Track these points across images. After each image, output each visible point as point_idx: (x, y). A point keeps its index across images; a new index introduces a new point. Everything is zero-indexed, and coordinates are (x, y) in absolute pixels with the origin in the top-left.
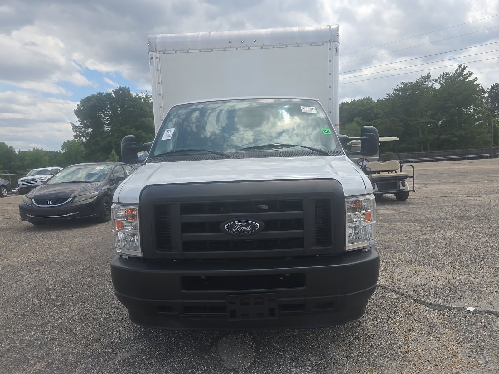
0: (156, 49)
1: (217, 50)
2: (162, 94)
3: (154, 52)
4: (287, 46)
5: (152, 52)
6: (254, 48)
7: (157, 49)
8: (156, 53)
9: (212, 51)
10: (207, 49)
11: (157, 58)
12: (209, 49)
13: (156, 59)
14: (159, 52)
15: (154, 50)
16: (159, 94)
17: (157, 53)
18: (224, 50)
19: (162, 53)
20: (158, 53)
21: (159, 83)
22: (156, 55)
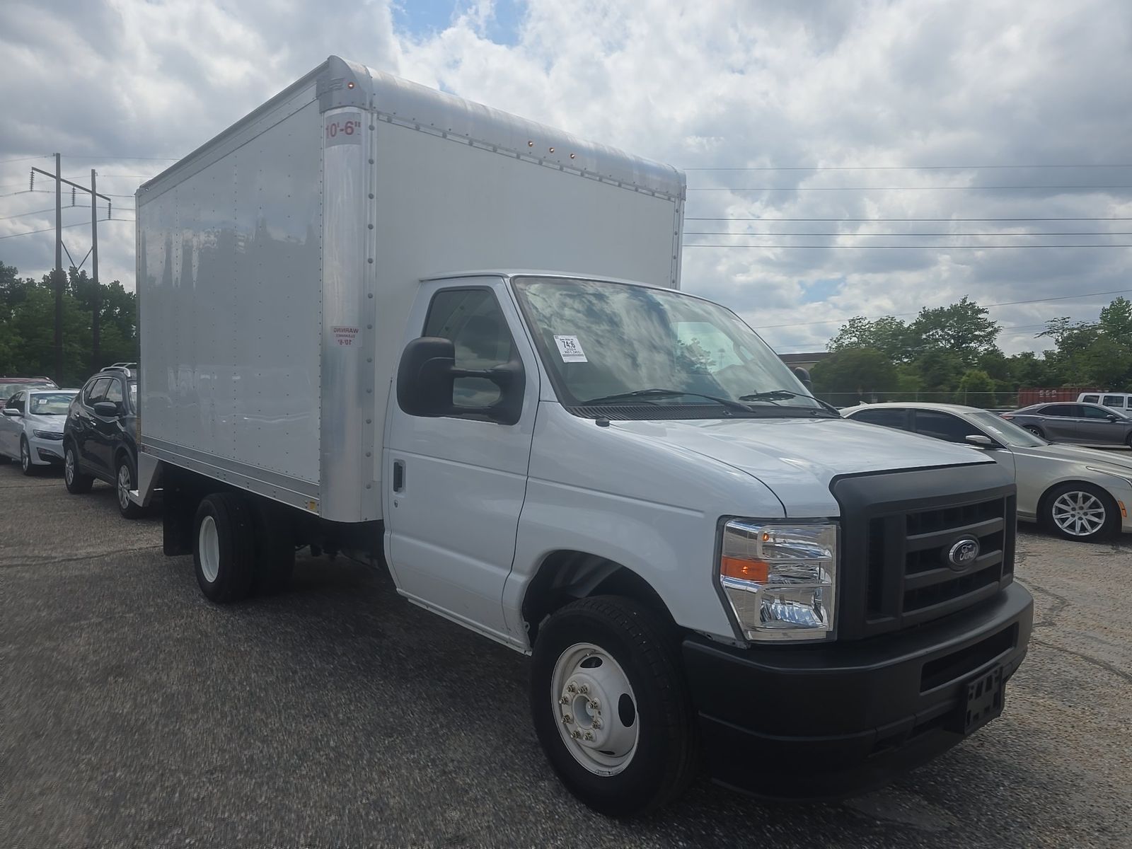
0: (371, 104)
1: (505, 153)
2: (375, 225)
3: (365, 109)
4: (620, 186)
5: (362, 108)
6: (569, 170)
7: (374, 106)
8: (369, 115)
9: (495, 151)
10: (484, 143)
11: (372, 128)
12: (490, 145)
13: (369, 131)
14: (379, 113)
15: (367, 106)
16: (368, 223)
17: (372, 114)
18: (518, 157)
19: (385, 118)
20: (375, 115)
21: (371, 197)
22: (370, 120)
